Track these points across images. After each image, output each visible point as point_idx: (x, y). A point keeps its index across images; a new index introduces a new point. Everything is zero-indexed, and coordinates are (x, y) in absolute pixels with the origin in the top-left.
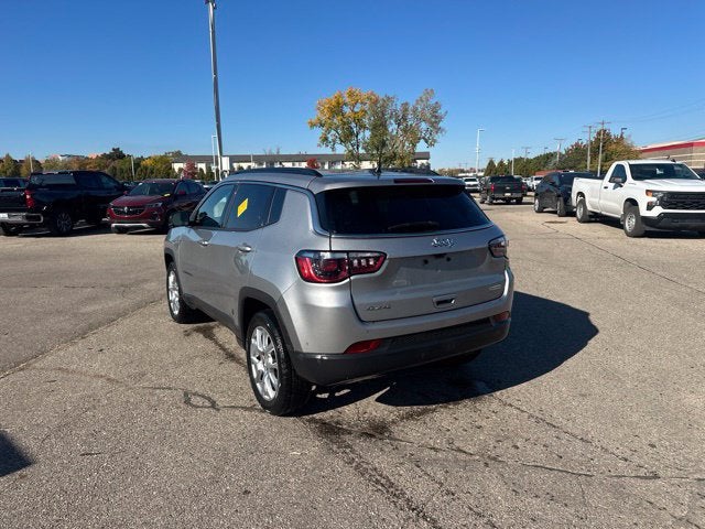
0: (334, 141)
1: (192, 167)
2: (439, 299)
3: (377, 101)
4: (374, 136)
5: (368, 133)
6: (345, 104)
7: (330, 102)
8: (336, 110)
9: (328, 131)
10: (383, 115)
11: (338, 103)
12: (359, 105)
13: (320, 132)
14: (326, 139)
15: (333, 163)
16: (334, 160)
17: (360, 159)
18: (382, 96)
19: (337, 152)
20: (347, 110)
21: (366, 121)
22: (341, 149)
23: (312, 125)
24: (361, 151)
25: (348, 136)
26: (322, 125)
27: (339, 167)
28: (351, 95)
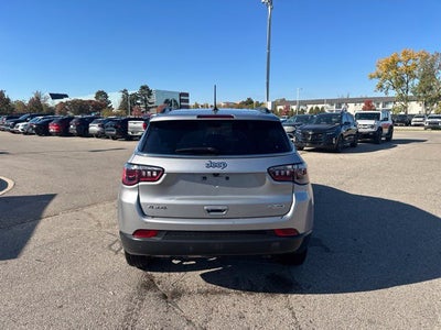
0: (388, 88)
1: (288, 107)
2: (210, 208)
3: (427, 57)
4: (422, 82)
5: (417, 81)
6: (400, 61)
7: (387, 61)
8: (392, 65)
9: (384, 81)
10: (432, 67)
11: (394, 61)
12: (411, 61)
13: (377, 82)
14: (381, 86)
15: (386, 103)
16: (386, 101)
17: (408, 100)
18: (431, 53)
19: (390, 95)
20: (401, 65)
21: (416, 72)
22: (393, 93)
23: (372, 77)
24: (410, 94)
25: (400, 83)
26: (379, 77)
27: (390, 106)
28: (405, 54)
